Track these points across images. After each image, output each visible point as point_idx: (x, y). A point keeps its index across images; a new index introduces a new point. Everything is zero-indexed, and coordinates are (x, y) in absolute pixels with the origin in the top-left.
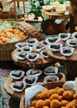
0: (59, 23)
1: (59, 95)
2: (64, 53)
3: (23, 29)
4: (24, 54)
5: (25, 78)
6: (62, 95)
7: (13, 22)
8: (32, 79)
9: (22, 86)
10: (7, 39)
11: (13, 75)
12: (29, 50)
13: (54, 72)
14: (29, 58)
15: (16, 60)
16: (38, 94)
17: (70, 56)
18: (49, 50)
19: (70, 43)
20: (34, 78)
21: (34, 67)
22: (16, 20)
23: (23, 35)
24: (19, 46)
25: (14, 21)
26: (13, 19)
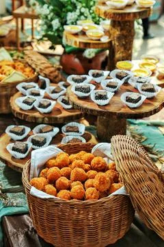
0: (91, 57)
1: (85, 163)
2: (96, 99)
3: (30, 62)
4: (30, 101)
5: (32, 137)
6: (90, 164)
7: (12, 52)
8: (42, 139)
9: (26, 149)
10: (4, 76)
11: (11, 132)
12: (38, 95)
13: (78, 132)
14: (39, 107)
15: (18, 110)
16: (51, 159)
17: (106, 105)
18: (72, 95)
19: (108, 86)
20: (45, 139)
21: (46, 122)
22: (17, 50)
23: (30, 71)
24: (24, 88)
25: (15, 52)
26: (12, 48)
